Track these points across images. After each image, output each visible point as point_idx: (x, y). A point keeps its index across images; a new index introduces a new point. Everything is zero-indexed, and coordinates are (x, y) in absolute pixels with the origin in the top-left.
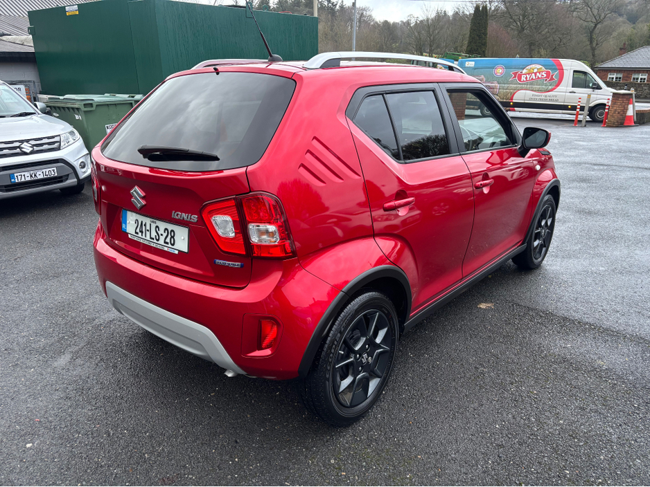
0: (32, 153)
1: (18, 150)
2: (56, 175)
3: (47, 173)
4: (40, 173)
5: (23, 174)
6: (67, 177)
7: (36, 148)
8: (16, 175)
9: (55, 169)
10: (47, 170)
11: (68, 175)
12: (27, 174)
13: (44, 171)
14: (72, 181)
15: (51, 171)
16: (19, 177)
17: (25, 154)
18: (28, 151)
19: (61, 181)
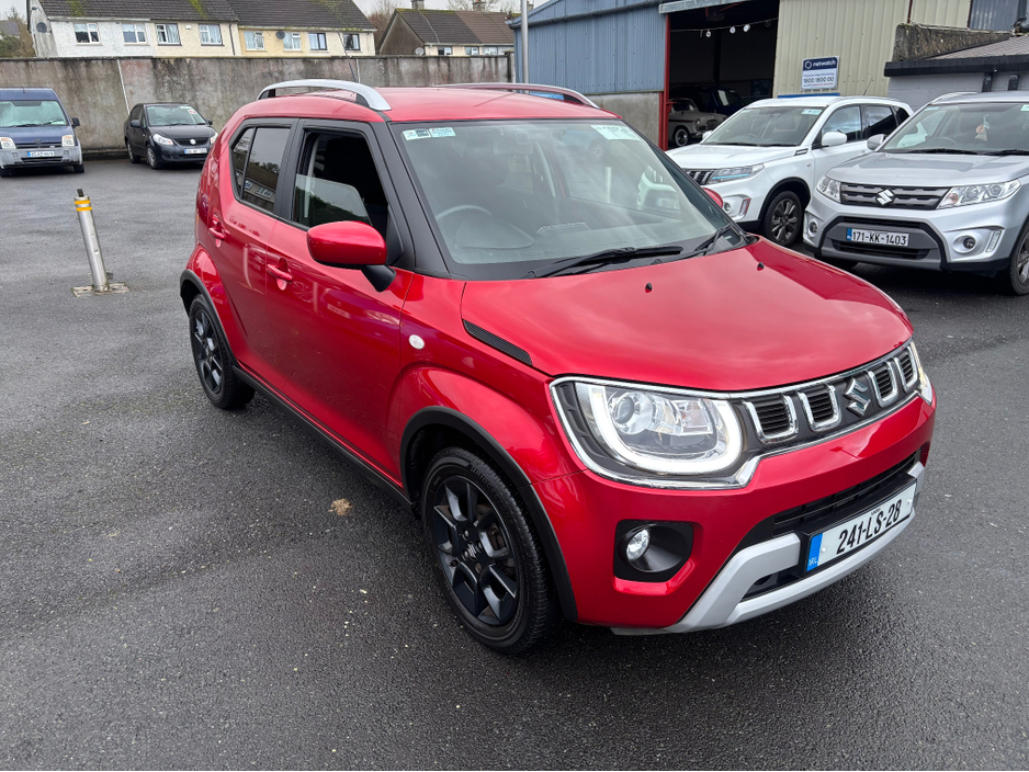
0: (888, 206)
1: (873, 199)
2: (906, 245)
3: (893, 239)
4: (885, 236)
5: (862, 231)
6: (924, 253)
7: (897, 201)
8: (853, 231)
9: (907, 235)
10: (895, 235)
11: (928, 250)
12: (867, 233)
13: (890, 234)
14: (932, 261)
15: (900, 238)
16: (857, 235)
17: (879, 205)
18: (883, 202)
19: (914, 257)
